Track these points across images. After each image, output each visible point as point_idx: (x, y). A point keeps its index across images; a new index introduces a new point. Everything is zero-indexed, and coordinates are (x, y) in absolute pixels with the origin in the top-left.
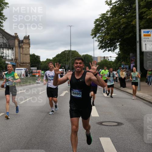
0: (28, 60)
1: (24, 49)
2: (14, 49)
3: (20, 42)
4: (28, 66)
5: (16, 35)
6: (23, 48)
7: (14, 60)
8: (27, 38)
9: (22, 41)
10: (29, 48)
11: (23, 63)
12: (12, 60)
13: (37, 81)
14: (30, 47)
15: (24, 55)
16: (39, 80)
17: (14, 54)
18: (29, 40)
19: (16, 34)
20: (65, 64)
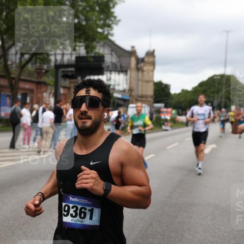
0: (150, 91)
1: (145, 73)
2: (129, 73)
3: (140, 61)
4: (150, 101)
5: (133, 49)
6: (143, 71)
7: (127, 91)
8: (151, 54)
9: (143, 60)
10: (153, 71)
11: (142, 97)
12: (124, 91)
13: (164, 127)
14: (154, 68)
15: (144, 83)
16: (168, 125)
17: (128, 81)
18: (154, 57)
19: (133, 47)
20: (213, 97)
